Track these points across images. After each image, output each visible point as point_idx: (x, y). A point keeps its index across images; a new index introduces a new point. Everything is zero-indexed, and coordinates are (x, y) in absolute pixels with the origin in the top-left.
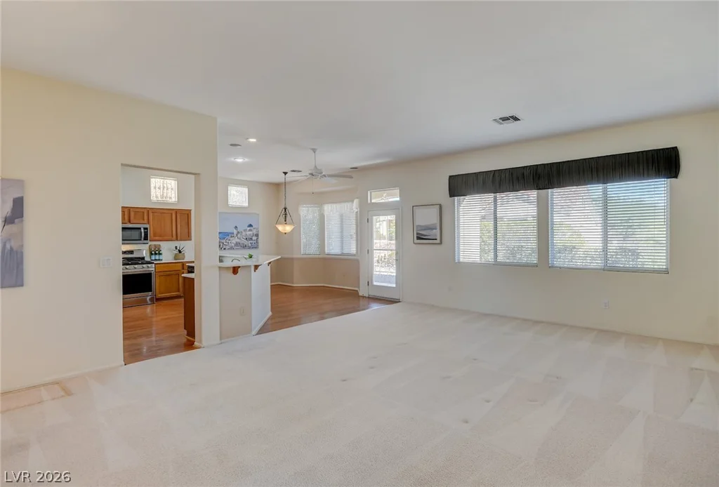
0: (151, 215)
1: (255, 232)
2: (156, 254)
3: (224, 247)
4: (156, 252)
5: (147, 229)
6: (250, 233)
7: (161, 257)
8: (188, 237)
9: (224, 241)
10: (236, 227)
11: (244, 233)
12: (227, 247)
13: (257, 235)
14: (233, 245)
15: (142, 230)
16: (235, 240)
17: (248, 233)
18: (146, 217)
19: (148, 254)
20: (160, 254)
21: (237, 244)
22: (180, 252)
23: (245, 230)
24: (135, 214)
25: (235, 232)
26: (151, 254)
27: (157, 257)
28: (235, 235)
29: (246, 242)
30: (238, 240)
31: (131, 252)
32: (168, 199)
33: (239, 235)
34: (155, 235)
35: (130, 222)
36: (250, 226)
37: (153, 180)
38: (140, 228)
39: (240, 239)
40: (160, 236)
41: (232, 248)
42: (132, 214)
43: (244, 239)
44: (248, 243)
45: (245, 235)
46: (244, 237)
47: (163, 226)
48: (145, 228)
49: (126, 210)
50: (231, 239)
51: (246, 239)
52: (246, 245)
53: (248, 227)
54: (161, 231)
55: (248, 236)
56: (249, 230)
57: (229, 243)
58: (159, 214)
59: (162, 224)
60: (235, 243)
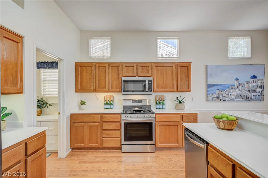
0: (155, 68)
1: (259, 83)
2: (160, 103)
3: (224, 98)
4: (160, 102)
5: (150, 81)
7: (164, 106)
8: (188, 89)
9: (224, 93)
10: (237, 79)
11: (246, 85)
12: (227, 99)
13: (262, 87)
14: (234, 96)
15: (147, 83)
16: (236, 92)
17: (252, 85)
18: (150, 71)
19: (155, 103)
20: (163, 104)
21: (238, 96)
22: (180, 102)
23: (247, 82)
24: (142, 68)
25: (236, 84)
26: (157, 103)
27: (161, 106)
28: (236, 87)
29: (249, 94)
30: (239, 92)
31: (140, 101)
32: (171, 56)
33: (240, 87)
34: (158, 87)
35: (138, 75)
36: (254, 77)
37: (159, 41)
38: (145, 81)
39: (241, 91)
40: (163, 88)
41: (232, 100)
42: (140, 68)
43: (246, 91)
44: (251, 95)
45: (248, 87)
46: (246, 89)
47: (165, 79)
48: (149, 81)
49: (135, 65)
50: (231, 91)
51: (249, 91)
52: (248, 98)
53: (251, 78)
54: (163, 83)
55: (251, 87)
56: (252, 81)
57: (230, 95)
58: (162, 68)
59: (165, 77)
60: (236, 94)
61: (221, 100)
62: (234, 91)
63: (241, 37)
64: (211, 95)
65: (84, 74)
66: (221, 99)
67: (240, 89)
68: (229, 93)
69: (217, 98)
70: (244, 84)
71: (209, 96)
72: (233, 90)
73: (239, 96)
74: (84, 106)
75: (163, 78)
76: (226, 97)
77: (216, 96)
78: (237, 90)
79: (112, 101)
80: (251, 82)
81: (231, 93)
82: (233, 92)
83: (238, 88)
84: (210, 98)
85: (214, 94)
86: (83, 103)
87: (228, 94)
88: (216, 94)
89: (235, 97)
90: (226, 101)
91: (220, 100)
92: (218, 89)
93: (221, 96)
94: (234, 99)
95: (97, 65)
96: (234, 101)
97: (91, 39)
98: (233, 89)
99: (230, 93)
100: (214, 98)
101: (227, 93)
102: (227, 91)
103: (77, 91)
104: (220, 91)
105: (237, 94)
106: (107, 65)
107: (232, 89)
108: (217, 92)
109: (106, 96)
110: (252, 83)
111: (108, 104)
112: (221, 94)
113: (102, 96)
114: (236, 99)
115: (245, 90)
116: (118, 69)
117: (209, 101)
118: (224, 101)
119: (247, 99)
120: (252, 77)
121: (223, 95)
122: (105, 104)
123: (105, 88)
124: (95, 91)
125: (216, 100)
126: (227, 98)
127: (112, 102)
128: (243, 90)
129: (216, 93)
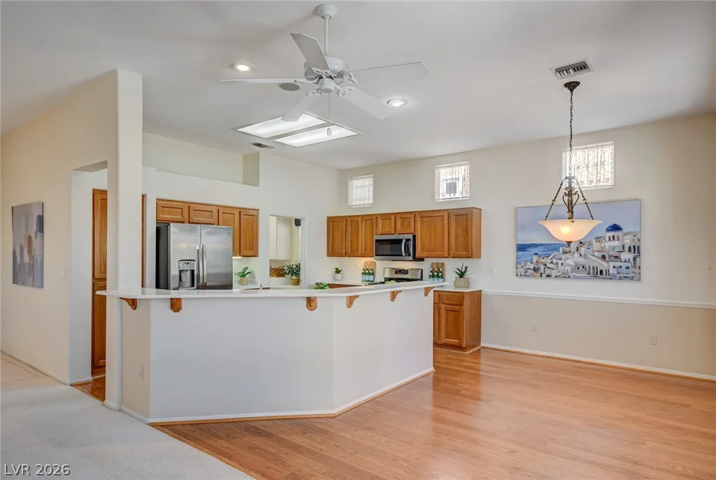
1: (628, 241)
3: (548, 272)
6: (616, 243)
8: (468, 253)
9: (548, 261)
11: (596, 246)
12: (554, 273)
13: (636, 250)
14: (569, 268)
15: (404, 242)
16: (571, 261)
17: (608, 244)
18: (413, 225)
21: (577, 268)
22: (462, 275)
23: (598, 239)
24: (402, 222)
28: (573, 249)
29: (603, 265)
30: (582, 261)
31: (405, 272)
33: (583, 250)
34: (423, 249)
36: (616, 228)
39: (585, 256)
40: (429, 251)
41: (566, 276)
42: (399, 221)
43: (596, 257)
44: (609, 266)
45: (600, 249)
46: (596, 254)
47: (432, 236)
48: (408, 240)
49: (393, 217)
50: (564, 256)
51: (604, 257)
52: (601, 272)
53: (608, 230)
54: (430, 243)
55: (607, 250)
56: (610, 237)
57: (560, 265)
58: (429, 218)
59: (432, 233)
60: (573, 264)
61: (541, 274)
62: (570, 257)
63: (593, 145)
64: (522, 264)
65: (336, 232)
66: (543, 272)
67: (583, 255)
68: (558, 261)
69: (535, 270)
70: (590, 244)
71: (519, 266)
72: (567, 255)
73: (581, 268)
74: (339, 276)
75: (430, 235)
76: (553, 269)
77: (532, 266)
78: (576, 255)
79: (372, 270)
80: (607, 239)
81: (562, 261)
82: (567, 259)
83: (577, 250)
84: (522, 271)
85: (529, 263)
86: (338, 271)
87: (557, 263)
88: (532, 263)
89: (572, 269)
90: (553, 276)
91: (539, 275)
92: (536, 254)
93: (542, 267)
94: (570, 274)
95: (349, 219)
96: (569, 277)
97: (351, 179)
98: (567, 253)
99: (560, 262)
100: (528, 271)
101: (554, 261)
102: (554, 257)
103: (329, 255)
104: (539, 256)
105: (575, 263)
106: (360, 219)
107: (565, 253)
108: (535, 258)
109: (366, 262)
110: (609, 239)
111: (366, 274)
112: (542, 262)
113: (361, 263)
114: (572, 272)
115: (594, 255)
116: (372, 223)
117: (519, 275)
118: (548, 276)
119: (599, 274)
120: (610, 229)
121: (546, 265)
122: (362, 274)
123: (357, 250)
124: (346, 255)
125: (532, 274)
126: (553, 271)
127: (371, 272)
128: (589, 256)
129: (533, 260)
